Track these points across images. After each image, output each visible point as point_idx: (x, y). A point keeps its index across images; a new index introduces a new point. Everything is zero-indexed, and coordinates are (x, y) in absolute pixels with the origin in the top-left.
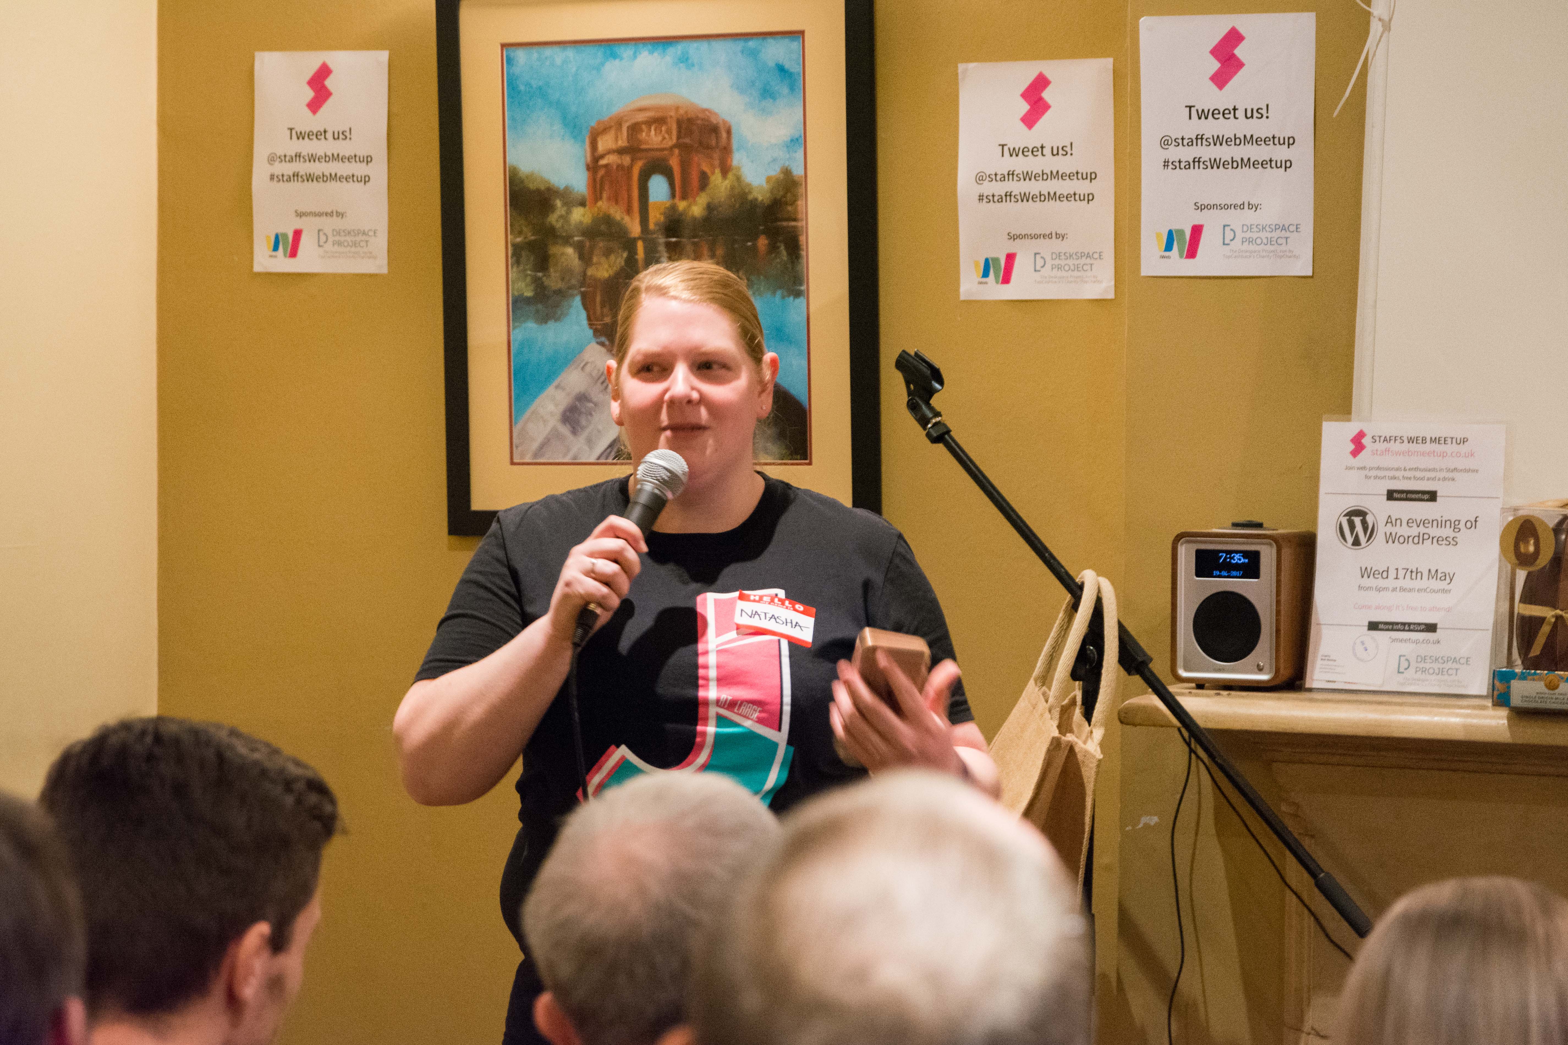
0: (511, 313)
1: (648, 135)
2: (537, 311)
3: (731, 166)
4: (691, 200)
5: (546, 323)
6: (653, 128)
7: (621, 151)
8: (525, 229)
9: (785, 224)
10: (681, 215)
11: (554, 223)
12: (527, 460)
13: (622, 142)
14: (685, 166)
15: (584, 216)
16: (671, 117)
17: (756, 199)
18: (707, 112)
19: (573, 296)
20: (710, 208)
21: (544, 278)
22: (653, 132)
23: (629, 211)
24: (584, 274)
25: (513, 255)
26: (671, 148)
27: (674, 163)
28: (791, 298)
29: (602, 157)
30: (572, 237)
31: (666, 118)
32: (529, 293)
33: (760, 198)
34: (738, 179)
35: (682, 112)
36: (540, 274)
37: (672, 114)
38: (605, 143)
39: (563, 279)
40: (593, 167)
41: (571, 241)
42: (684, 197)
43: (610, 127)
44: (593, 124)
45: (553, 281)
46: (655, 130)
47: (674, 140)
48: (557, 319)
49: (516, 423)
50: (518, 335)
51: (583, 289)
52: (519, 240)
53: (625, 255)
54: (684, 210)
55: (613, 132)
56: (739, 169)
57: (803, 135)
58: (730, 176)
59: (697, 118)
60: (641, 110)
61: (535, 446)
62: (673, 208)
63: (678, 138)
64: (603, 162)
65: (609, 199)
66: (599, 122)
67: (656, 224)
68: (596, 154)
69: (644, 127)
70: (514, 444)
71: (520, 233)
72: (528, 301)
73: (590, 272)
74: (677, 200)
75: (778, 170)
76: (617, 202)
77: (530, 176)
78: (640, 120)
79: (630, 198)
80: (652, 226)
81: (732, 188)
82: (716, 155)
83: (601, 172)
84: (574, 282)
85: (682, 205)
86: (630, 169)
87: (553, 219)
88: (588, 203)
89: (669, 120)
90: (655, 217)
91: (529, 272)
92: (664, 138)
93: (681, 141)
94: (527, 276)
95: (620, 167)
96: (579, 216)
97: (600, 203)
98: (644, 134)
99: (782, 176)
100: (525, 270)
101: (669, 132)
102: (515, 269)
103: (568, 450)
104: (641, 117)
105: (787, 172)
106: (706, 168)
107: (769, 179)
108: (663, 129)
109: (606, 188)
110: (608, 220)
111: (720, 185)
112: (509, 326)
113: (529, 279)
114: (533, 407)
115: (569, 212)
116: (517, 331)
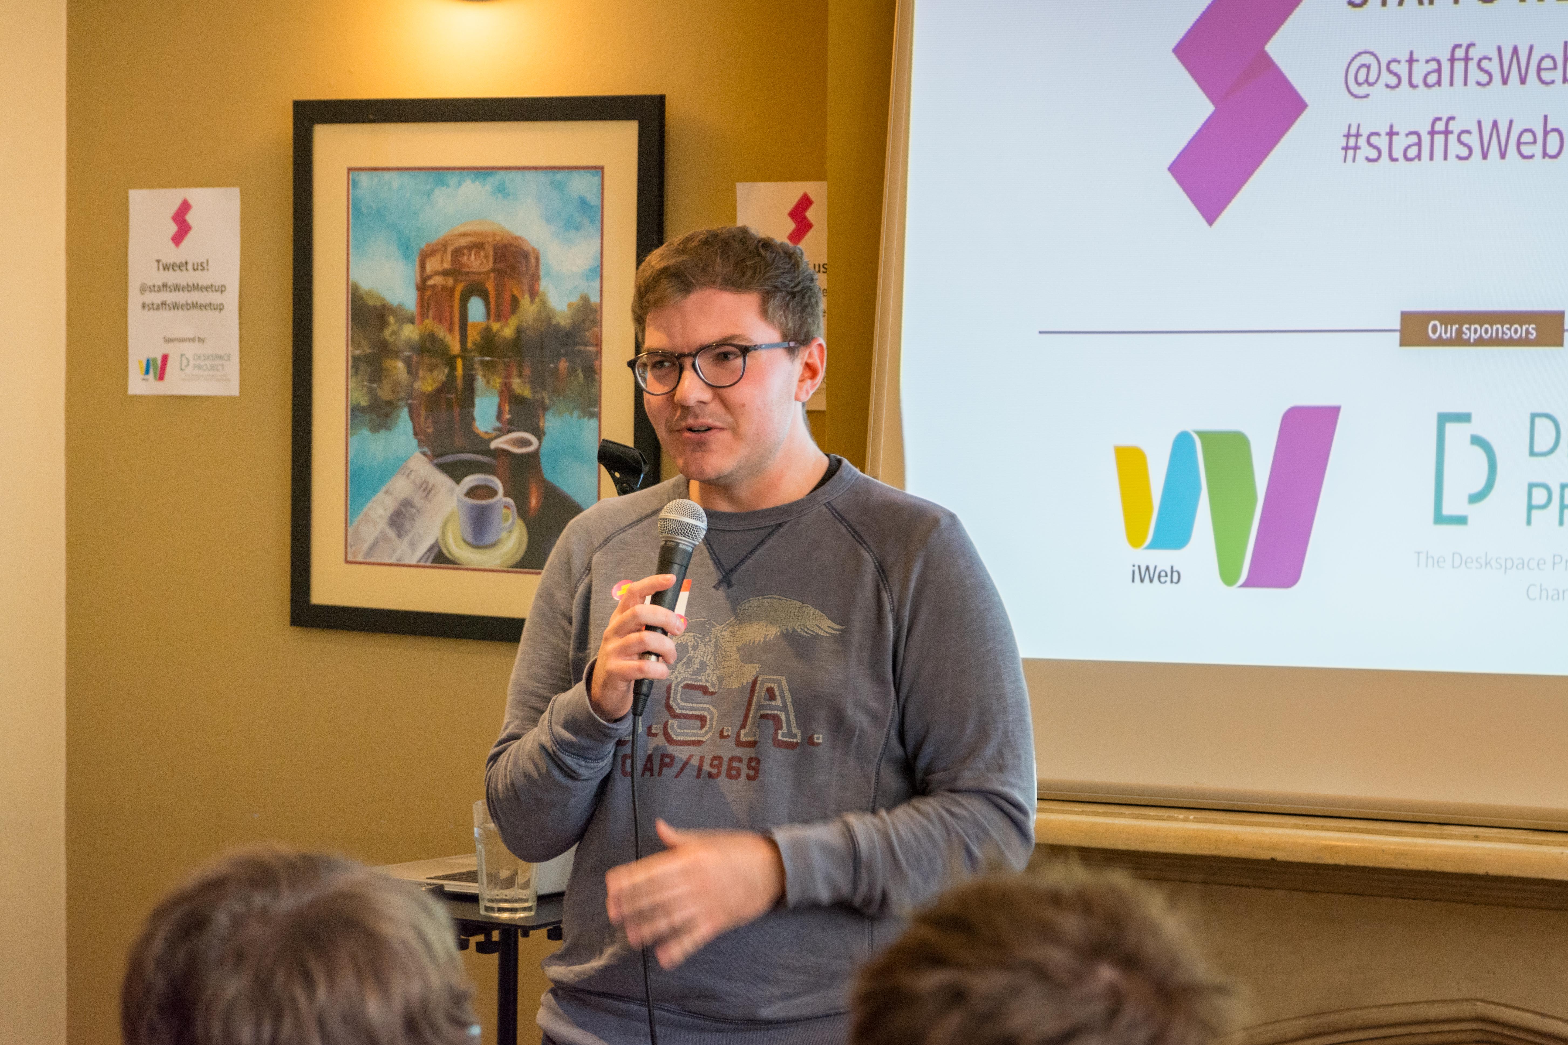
0: (349, 421)
1: (469, 259)
2: (371, 421)
3: (538, 291)
4: (502, 322)
5: (378, 431)
6: (473, 253)
7: (445, 273)
8: (363, 342)
9: (582, 348)
10: (494, 336)
11: (388, 338)
12: (360, 559)
13: (447, 265)
14: (499, 289)
15: (412, 332)
16: (488, 243)
17: (559, 324)
18: (520, 241)
19: (402, 407)
20: (519, 331)
21: (378, 391)
22: (473, 257)
23: (451, 330)
24: (412, 388)
25: (353, 366)
26: (488, 273)
27: (490, 286)
28: (586, 419)
29: (429, 277)
30: (402, 352)
31: (484, 243)
32: (365, 403)
33: (562, 323)
34: (544, 304)
35: (498, 238)
36: (374, 386)
37: (490, 240)
38: (432, 265)
39: (393, 392)
40: (422, 287)
41: (401, 355)
42: (497, 319)
43: (437, 250)
44: (423, 246)
45: (385, 393)
46: (475, 255)
47: (490, 265)
48: (388, 428)
49: (351, 524)
50: (354, 441)
51: (410, 401)
52: (358, 352)
53: (446, 371)
54: (498, 331)
55: (439, 256)
56: (544, 294)
57: (599, 265)
58: (537, 300)
59: (511, 245)
60: (464, 235)
61: (366, 546)
62: (488, 329)
63: (495, 262)
64: (430, 282)
65: (434, 318)
66: (428, 245)
67: (474, 344)
68: (425, 275)
69: (465, 251)
70: (349, 543)
71: (359, 345)
72: (364, 410)
73: (417, 385)
74: (491, 321)
75: (579, 297)
76: (440, 321)
77: (369, 294)
78: (463, 244)
79: (451, 316)
80: (469, 345)
81: (540, 312)
82: (526, 281)
83: (429, 293)
84: (403, 394)
85: (495, 326)
86: (451, 291)
87: (387, 333)
88: (417, 320)
89: (487, 246)
90: (473, 336)
91: (365, 383)
92: (482, 263)
93: (498, 266)
94: (363, 386)
95: (444, 287)
96: (410, 332)
97: (426, 321)
98: (465, 258)
99: (581, 303)
100: (362, 381)
101: (486, 257)
102: (354, 379)
103: (394, 551)
104: (464, 242)
105: (585, 299)
106: (516, 292)
107: (570, 305)
108: (482, 253)
109: (432, 306)
110: (432, 337)
111: (528, 309)
112: (347, 433)
113: (365, 389)
114: (365, 509)
115: (400, 328)
116: (354, 437)
